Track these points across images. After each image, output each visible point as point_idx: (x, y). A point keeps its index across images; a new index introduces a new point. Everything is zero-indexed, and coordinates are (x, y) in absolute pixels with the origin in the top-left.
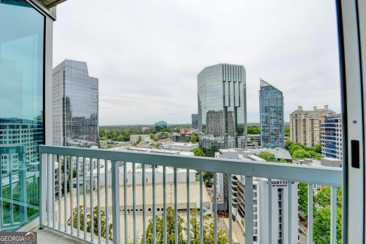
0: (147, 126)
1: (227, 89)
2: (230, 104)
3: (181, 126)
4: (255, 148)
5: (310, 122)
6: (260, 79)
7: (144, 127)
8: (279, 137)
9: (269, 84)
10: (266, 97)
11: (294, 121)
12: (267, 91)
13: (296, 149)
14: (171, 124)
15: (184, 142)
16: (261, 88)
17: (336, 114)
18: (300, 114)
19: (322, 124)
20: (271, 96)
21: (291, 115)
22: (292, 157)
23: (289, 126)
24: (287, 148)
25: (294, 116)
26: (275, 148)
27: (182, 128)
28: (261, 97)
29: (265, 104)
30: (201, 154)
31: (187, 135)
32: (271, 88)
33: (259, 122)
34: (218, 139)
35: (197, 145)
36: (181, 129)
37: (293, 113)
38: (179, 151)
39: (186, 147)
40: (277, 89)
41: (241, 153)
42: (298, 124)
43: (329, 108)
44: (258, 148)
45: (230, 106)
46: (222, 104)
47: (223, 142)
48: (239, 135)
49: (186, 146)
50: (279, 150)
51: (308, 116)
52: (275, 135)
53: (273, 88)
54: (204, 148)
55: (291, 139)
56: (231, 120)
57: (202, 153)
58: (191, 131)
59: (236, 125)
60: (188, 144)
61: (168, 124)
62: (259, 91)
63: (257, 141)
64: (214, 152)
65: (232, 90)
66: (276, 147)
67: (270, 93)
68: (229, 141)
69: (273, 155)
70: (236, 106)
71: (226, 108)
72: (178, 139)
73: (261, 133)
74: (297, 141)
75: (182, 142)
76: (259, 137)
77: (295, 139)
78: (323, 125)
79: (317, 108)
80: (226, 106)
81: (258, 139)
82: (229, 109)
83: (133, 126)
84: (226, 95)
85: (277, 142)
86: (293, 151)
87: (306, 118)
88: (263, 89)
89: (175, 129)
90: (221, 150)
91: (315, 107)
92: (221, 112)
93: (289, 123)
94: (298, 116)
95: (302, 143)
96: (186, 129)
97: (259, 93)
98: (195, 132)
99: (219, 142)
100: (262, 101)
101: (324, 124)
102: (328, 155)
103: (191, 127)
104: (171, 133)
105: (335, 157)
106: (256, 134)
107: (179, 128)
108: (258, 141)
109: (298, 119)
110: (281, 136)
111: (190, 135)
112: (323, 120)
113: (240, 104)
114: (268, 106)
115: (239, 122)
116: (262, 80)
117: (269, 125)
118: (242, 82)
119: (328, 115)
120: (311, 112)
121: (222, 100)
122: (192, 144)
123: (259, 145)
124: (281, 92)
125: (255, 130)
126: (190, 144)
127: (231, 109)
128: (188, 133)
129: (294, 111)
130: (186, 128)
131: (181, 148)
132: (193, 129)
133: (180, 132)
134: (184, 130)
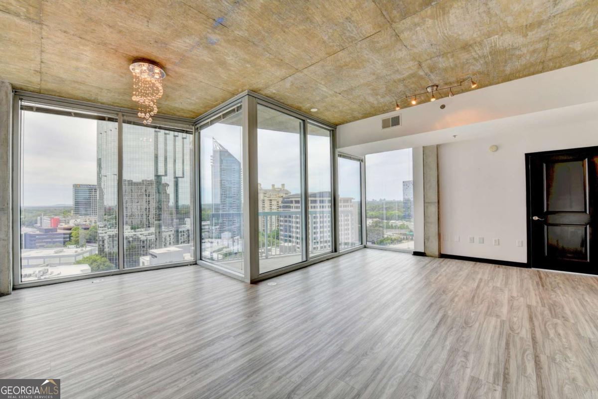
1: (161, 146)
2: (166, 172)
5: (269, 203)
6: (213, 139)
9: (225, 149)
15: (51, 247)
16: (214, 151)
17: (291, 194)
19: (280, 205)
27: (44, 215)
30: (104, 265)
31: (59, 231)
32: (226, 155)
34: (141, 233)
35: (91, 249)
39: (60, 257)
40: (234, 157)
43: (286, 188)
45: (166, 175)
46: (152, 168)
47: (153, 237)
48: (181, 224)
49: (61, 254)
51: (267, 195)
53: (230, 155)
54: (111, 254)
56: (166, 199)
57: (108, 263)
58: (71, 221)
59: (177, 207)
60: (65, 249)
62: (211, 156)
64: (139, 258)
65: (170, 148)
67: (226, 161)
68: (164, 234)
70: (177, 176)
71: (158, 177)
72: (32, 241)
75: (47, 247)
78: (281, 207)
79: (276, 187)
80: (159, 174)
82: (164, 180)
84: (159, 155)
87: (265, 198)
90: (154, 251)
91: (273, 185)
92: (150, 183)
96: (56, 217)
97: (211, 159)
98: (84, 223)
99: (143, 238)
101: (282, 205)
102: (286, 241)
105: (290, 241)
107: (31, 215)
111: (69, 229)
112: (280, 200)
113: (183, 174)
115: (181, 203)
116: (216, 141)
117: (224, 206)
118: (187, 139)
119: (284, 196)
120: (270, 191)
121: (153, 163)
122: (77, 248)
124: (238, 162)
126: (71, 250)
127: (169, 180)
128: (64, 226)
130: (56, 215)
131: (48, 261)
132: (77, 216)
133: (39, 225)
134: (50, 221)
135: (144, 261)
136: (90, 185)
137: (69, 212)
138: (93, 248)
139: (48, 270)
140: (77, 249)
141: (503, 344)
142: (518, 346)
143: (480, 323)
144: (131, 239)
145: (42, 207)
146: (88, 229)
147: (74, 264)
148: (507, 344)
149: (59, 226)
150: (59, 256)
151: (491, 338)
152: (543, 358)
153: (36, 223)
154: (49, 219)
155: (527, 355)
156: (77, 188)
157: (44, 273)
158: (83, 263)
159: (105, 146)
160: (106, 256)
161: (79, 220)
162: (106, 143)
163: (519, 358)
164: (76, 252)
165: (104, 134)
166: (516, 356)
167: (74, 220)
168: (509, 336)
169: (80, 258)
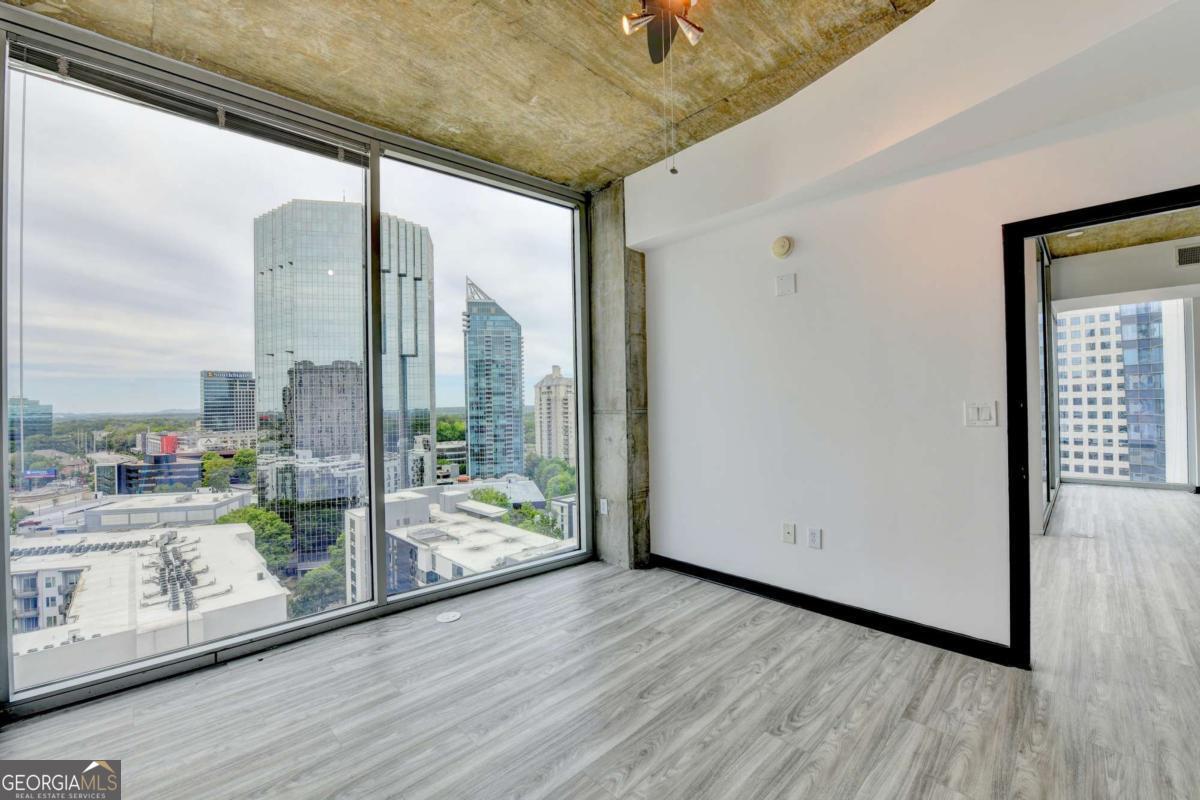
4: (452, 483)
6: (468, 279)
8: (512, 446)
9: (489, 299)
10: (482, 332)
11: (544, 402)
12: (485, 318)
13: (552, 472)
15: (168, 490)
16: (470, 304)
18: (556, 386)
20: (494, 333)
21: (539, 387)
22: (546, 496)
23: (534, 413)
24: (530, 474)
25: (544, 389)
26: (505, 477)
27: (144, 430)
28: (469, 332)
29: (479, 352)
31: (180, 461)
32: (493, 310)
33: (463, 405)
34: (333, 464)
36: (136, 435)
37: (543, 381)
38: (173, 529)
39: (186, 509)
40: (508, 315)
41: (435, 497)
42: (553, 410)
44: (460, 481)
49: (188, 504)
50: (513, 480)
52: (503, 440)
53: (500, 311)
54: (281, 504)
55: (539, 449)
57: (279, 522)
58: (200, 442)
59: (404, 413)
60: (194, 496)
61: (53, 413)
62: (464, 314)
63: (455, 462)
66: (505, 474)
67: (492, 323)
69: (504, 494)
70: (404, 353)
72: (133, 482)
73: (469, 435)
74: (550, 452)
76: (460, 449)
77: (545, 450)
81: (459, 456)
85: (508, 460)
86: (547, 478)
87: (569, 395)
88: (475, 310)
89: (99, 436)
93: (533, 408)
94: (553, 389)
95: (562, 457)
96: (171, 434)
98: (224, 445)
99: (337, 473)
100: (472, 343)
103: (197, 424)
104: (83, 457)
106: (450, 440)
107: (122, 430)
108: (459, 462)
109: (552, 396)
110: (517, 443)
111: (197, 457)
113: (416, 348)
114: (488, 360)
115: (412, 406)
116: (472, 284)
117: (489, 412)
118: (423, 281)
122: (215, 492)
123: (463, 471)
124: (517, 324)
125: (447, 429)
126: (204, 497)
128: (188, 450)
129: (544, 376)
130: (169, 430)
131: (166, 517)
132: (210, 432)
133: (138, 448)
134: (161, 441)
135: (353, 518)
136: (232, 373)
137: (192, 424)
138: (245, 492)
139: (176, 533)
140: (216, 495)
144: (317, 476)
145: (140, 416)
146: (231, 456)
147: (217, 522)
149: (178, 451)
150: (187, 507)
153: (134, 446)
154: (159, 438)
156: (209, 377)
157: (170, 539)
158: (234, 522)
159: (269, 297)
160: (273, 509)
161: (215, 439)
162: (272, 291)
164: (216, 500)
165: (268, 274)
167: (205, 440)
169: (223, 512)
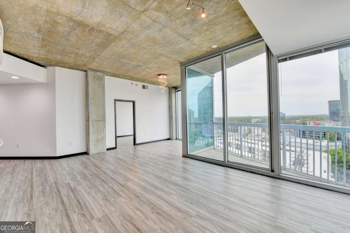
0: (258, 118)
3: (308, 118)
7: (254, 118)
14: (291, 115)
27: (310, 120)
36: (308, 122)
58: (327, 124)
61: (286, 115)
72: (303, 134)
83: (242, 118)
89: (298, 120)
96: (318, 122)
103: (327, 118)
107: (304, 120)
126: (324, 143)
130: (318, 120)
141: (81, 202)
142: (74, 206)
143: (102, 206)
148: (79, 203)
151: (88, 201)
152: (61, 207)
154: (313, 123)
155: (68, 204)
156: (331, 103)
161: (332, 124)
163: (71, 200)
166: (72, 200)
168: (82, 208)
